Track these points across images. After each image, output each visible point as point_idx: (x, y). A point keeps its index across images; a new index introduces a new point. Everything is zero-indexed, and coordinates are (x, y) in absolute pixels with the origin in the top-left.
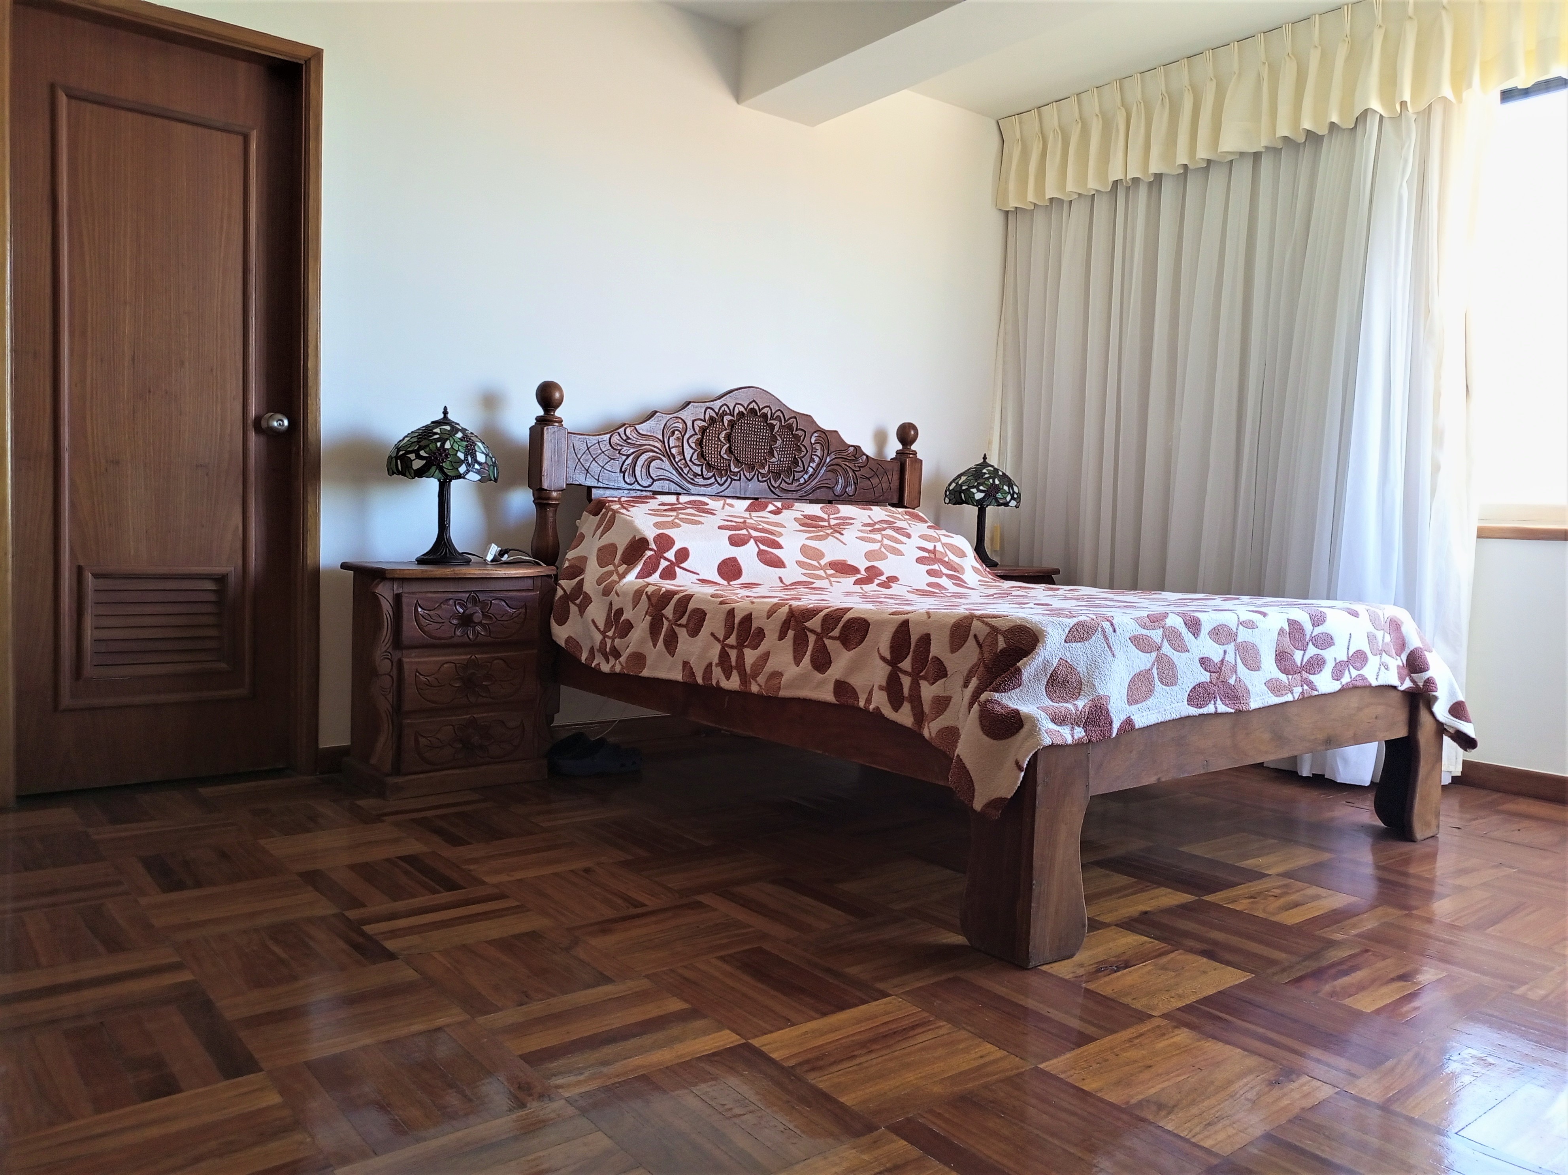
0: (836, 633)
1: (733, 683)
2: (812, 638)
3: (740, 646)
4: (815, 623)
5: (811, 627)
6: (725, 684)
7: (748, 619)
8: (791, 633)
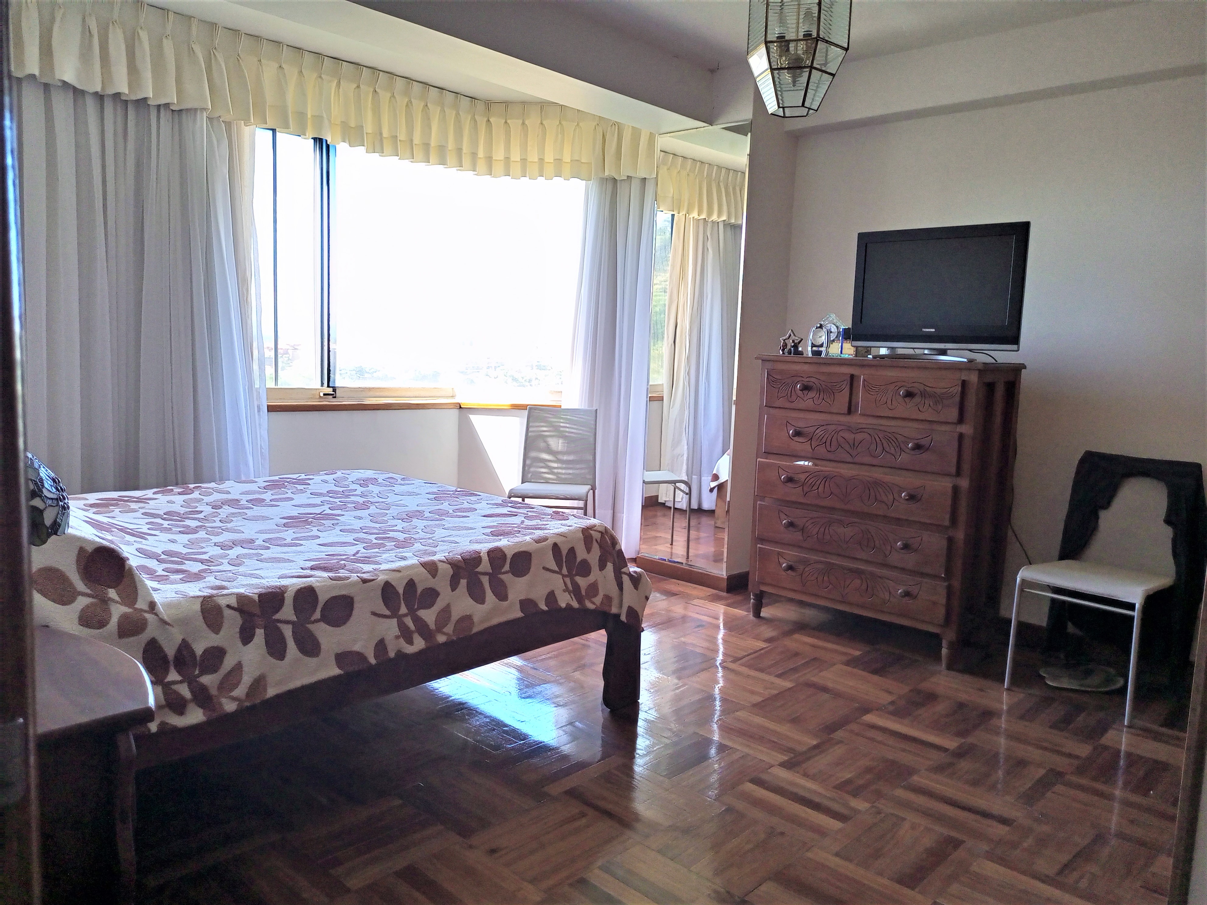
0: (507, 567)
1: (419, 644)
2: (485, 580)
3: (412, 612)
4: (485, 566)
5: (483, 571)
6: (410, 650)
7: (411, 584)
8: (463, 582)
